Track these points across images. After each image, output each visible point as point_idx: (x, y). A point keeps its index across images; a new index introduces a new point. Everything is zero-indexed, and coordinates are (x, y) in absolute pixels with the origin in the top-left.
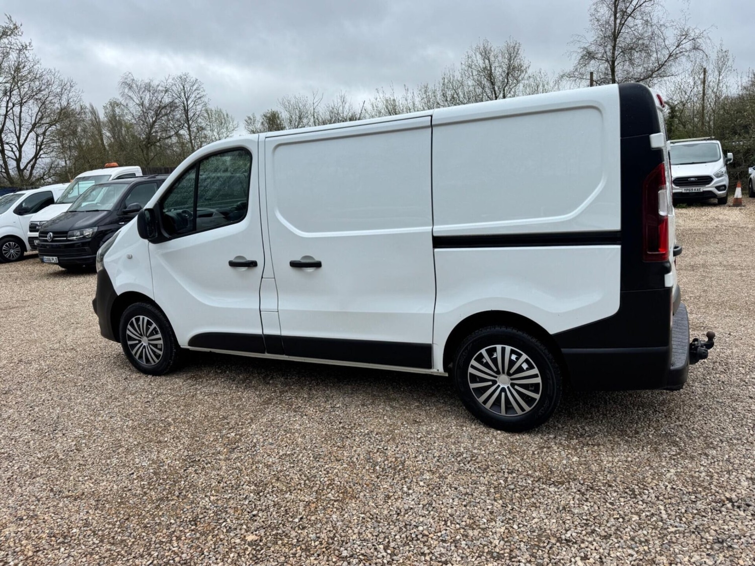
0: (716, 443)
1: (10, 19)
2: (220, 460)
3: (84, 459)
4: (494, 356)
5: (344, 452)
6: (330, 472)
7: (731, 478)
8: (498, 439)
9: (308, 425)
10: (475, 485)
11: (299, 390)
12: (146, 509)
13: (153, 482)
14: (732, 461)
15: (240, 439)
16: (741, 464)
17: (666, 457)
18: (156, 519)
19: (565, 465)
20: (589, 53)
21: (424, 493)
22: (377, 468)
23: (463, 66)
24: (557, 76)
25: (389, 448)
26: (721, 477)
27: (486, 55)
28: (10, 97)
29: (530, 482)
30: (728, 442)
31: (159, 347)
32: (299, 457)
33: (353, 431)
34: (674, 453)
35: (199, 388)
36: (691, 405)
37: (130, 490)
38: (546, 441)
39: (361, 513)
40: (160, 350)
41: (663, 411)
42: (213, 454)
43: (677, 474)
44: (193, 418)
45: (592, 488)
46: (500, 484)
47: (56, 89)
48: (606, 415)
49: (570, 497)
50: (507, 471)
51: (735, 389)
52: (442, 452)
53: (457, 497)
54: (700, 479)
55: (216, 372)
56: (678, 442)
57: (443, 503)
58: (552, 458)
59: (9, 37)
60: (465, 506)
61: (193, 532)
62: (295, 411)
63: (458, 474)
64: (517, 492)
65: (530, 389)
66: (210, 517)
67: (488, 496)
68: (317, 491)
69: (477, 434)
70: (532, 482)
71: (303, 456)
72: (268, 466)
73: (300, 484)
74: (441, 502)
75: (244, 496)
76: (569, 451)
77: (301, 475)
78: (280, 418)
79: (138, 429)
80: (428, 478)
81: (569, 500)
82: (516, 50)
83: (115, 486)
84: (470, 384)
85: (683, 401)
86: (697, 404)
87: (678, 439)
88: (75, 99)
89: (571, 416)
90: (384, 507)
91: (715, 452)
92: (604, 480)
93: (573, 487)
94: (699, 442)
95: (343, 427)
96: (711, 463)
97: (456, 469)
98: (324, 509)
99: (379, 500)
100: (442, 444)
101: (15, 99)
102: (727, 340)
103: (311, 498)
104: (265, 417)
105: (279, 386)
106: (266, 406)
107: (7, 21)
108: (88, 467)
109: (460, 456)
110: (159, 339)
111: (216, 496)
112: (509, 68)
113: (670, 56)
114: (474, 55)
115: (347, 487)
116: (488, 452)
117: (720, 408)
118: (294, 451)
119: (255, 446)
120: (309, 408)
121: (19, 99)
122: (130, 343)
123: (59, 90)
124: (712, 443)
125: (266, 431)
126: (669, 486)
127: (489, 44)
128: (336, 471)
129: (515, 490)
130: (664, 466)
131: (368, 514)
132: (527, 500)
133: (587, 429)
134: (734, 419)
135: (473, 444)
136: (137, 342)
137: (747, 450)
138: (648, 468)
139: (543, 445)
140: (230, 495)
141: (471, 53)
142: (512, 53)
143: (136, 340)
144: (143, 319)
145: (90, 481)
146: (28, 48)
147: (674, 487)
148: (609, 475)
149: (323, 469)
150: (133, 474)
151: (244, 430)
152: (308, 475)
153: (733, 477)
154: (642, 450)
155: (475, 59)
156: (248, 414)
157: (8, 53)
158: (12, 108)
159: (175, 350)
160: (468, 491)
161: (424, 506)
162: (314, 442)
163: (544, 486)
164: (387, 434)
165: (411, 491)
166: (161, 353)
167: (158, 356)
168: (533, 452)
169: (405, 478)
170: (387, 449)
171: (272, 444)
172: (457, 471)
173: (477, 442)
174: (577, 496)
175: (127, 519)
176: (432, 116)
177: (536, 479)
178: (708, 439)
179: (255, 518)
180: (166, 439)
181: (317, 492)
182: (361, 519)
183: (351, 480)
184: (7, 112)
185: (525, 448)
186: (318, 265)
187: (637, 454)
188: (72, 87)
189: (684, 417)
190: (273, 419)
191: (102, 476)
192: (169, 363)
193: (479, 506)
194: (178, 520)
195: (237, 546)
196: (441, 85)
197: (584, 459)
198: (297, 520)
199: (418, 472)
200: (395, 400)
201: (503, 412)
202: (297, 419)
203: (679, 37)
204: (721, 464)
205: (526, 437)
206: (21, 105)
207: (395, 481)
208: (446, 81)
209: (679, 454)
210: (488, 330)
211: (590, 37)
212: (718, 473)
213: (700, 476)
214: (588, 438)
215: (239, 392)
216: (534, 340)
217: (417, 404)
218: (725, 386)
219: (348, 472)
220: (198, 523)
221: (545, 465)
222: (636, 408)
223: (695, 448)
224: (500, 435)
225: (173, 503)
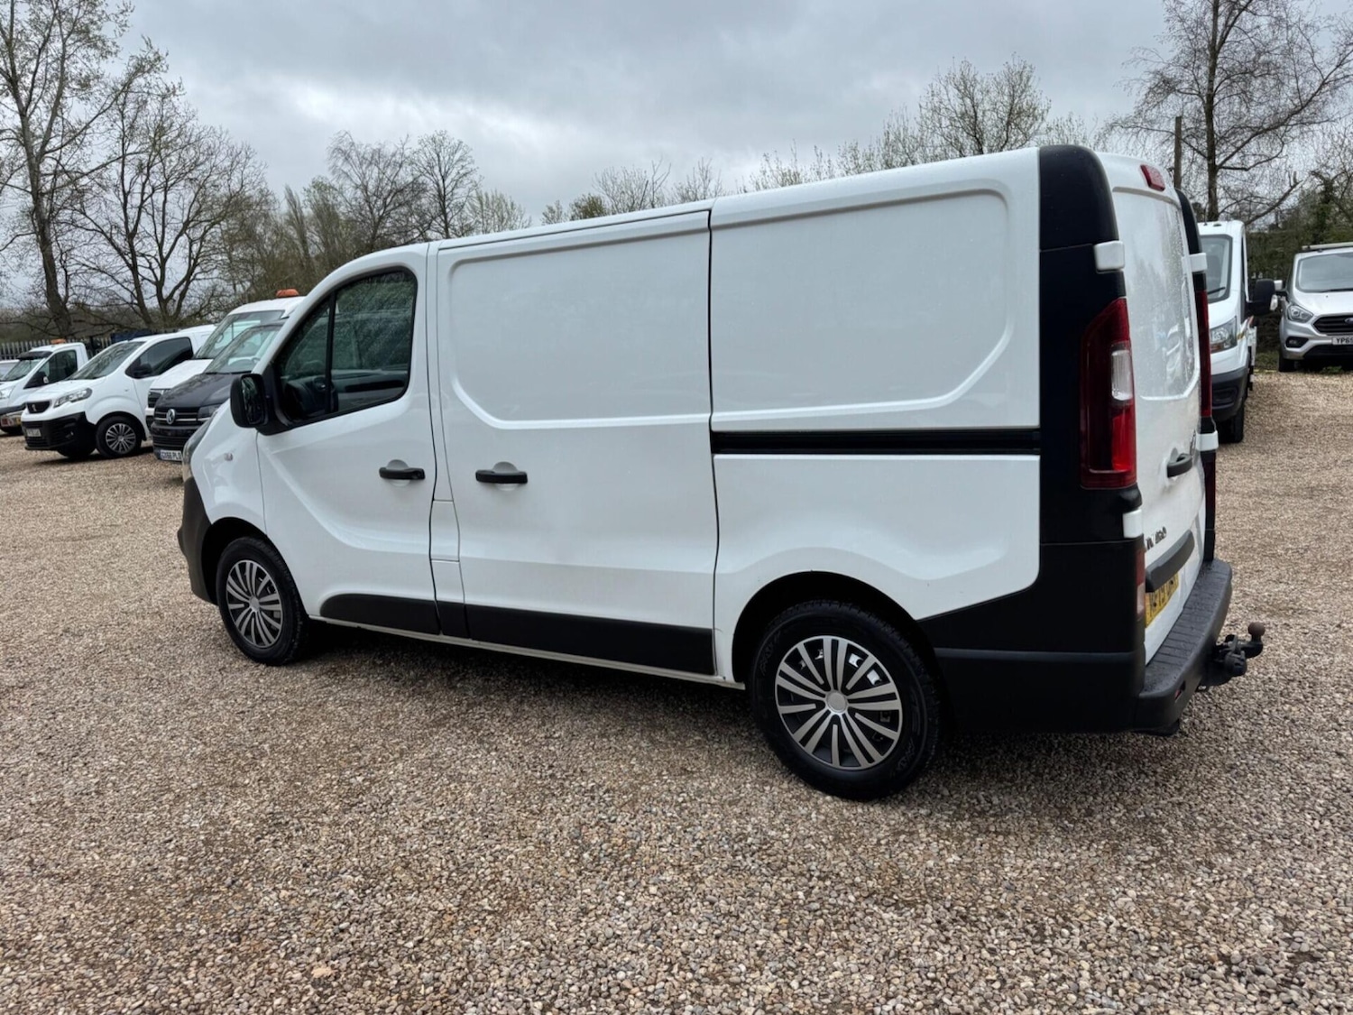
0: (1238, 843)
1: (149, 44)
2: (322, 824)
3: (101, 810)
4: (820, 657)
5: (539, 822)
6: (500, 858)
7: (1243, 915)
8: (823, 811)
9: (494, 769)
10: (749, 899)
11: (501, 702)
12: (169, 907)
13: (198, 857)
14: (1256, 880)
15: (369, 788)
16: (1274, 888)
17: (1129, 865)
18: (178, 925)
19: (931, 870)
20: (1166, 82)
21: (652, 908)
22: (586, 855)
23: (924, 111)
24: (1103, 125)
25: (619, 820)
26: (1225, 911)
27: (965, 89)
28: (148, 175)
29: (852, 898)
30: (1263, 842)
31: (276, 615)
32: (457, 828)
33: (567, 784)
34: (1147, 858)
35: (335, 691)
36: (1214, 765)
37: (156, 870)
38: (910, 821)
39: (526, 940)
40: (278, 621)
41: (1155, 772)
42: (315, 813)
43: (1140, 900)
44: (305, 746)
45: (964, 918)
46: (797, 898)
47: (222, 161)
48: (1041, 775)
49: (917, 933)
50: (817, 874)
51: (1313, 736)
52: (711, 832)
53: (709, 919)
54: (1181, 913)
55: (374, 663)
56: (1162, 836)
57: (677, 930)
58: (910, 855)
59: (146, 75)
60: (717, 937)
61: (229, 955)
62: (481, 742)
63: (725, 874)
64: (821, 916)
65: (883, 720)
66: (266, 928)
67: (767, 920)
68: (465, 892)
69: (787, 800)
70: (857, 898)
71: (464, 826)
72: (397, 841)
73: (441, 876)
74: (675, 928)
75: (337, 894)
76: (947, 843)
77: (447, 861)
78: (449, 753)
79: (209, 760)
80: (669, 879)
81: (912, 938)
82: (1024, 78)
83: (134, 862)
84: (778, 706)
85: (1201, 756)
86: (1228, 762)
87: (1164, 831)
88: (254, 179)
89: (974, 773)
90: (571, 930)
91: (1229, 860)
92: (993, 902)
93: (929, 914)
94: (1205, 840)
95: (552, 776)
96: (1214, 882)
97: (725, 866)
98: (466, 927)
99: (566, 917)
100: (716, 815)
101: (157, 179)
102: (1331, 636)
103: (450, 905)
104: (425, 751)
105: (471, 693)
106: (435, 730)
107: (145, 47)
108: (102, 824)
109: (741, 840)
110: (276, 602)
111: (293, 889)
112: (1010, 113)
113: (1323, 84)
114: (944, 91)
115: (520, 888)
116: (794, 835)
117: (1269, 773)
118: (452, 816)
119: (388, 803)
120: (507, 736)
121: (163, 180)
122: (232, 607)
123: (227, 164)
124: (1229, 842)
125: (419, 775)
126: (1116, 923)
127: (972, 69)
128: (512, 856)
129: (818, 913)
130: (1118, 883)
131: (538, 942)
132: (834, 934)
133: (996, 801)
134: (1291, 796)
135: (771, 820)
136: (242, 605)
137: (1295, 860)
138: (1085, 885)
139: (903, 827)
140: (315, 890)
141: (937, 86)
142: (1017, 83)
143: (240, 602)
144: (252, 565)
145: (98, 851)
146: (178, 92)
147: (1125, 925)
148: (1005, 895)
149: (488, 853)
150: (170, 841)
151: (381, 772)
152: (461, 861)
153: (1248, 912)
154: (1088, 849)
155: (945, 97)
156: (397, 744)
157: (145, 102)
158: (151, 196)
159: (301, 623)
160: (732, 909)
161: (643, 932)
162: (491, 801)
163: (876, 908)
164: (626, 793)
165: (629, 903)
166: (279, 626)
167: (274, 632)
168: (879, 840)
169: (627, 877)
170: (614, 821)
171: (419, 800)
172: (726, 870)
173: (781, 816)
174: (931, 932)
175: (131, 922)
176: (710, 211)
177: (865, 894)
178: (1225, 834)
179: (341, 935)
180: (247, 782)
181: (463, 895)
182: (522, 949)
183: (530, 876)
184: (143, 201)
185: (866, 831)
186: (521, 479)
187: (1074, 856)
188: (248, 158)
189: (1192, 786)
190: (437, 755)
191: (119, 843)
192: (292, 644)
193: (742, 940)
194: (212, 931)
195: (292, 986)
196: (883, 145)
197: (969, 860)
198: (411, 944)
199: (655, 868)
200: (662, 727)
201: (836, 763)
202: (479, 756)
203: (1342, 48)
204: (1233, 884)
205: (876, 811)
206: (166, 189)
207: (608, 883)
208: (892, 137)
209: (1157, 860)
210: (809, 607)
211: (1168, 51)
212: (1220, 903)
213: (1183, 907)
214: (992, 819)
215: (397, 701)
216: (888, 629)
217: (697, 738)
218: (1295, 730)
219: (530, 861)
220: (244, 938)
221: (892, 867)
222: (1104, 765)
223: (1193, 849)
224: (828, 804)
225: (215, 897)
